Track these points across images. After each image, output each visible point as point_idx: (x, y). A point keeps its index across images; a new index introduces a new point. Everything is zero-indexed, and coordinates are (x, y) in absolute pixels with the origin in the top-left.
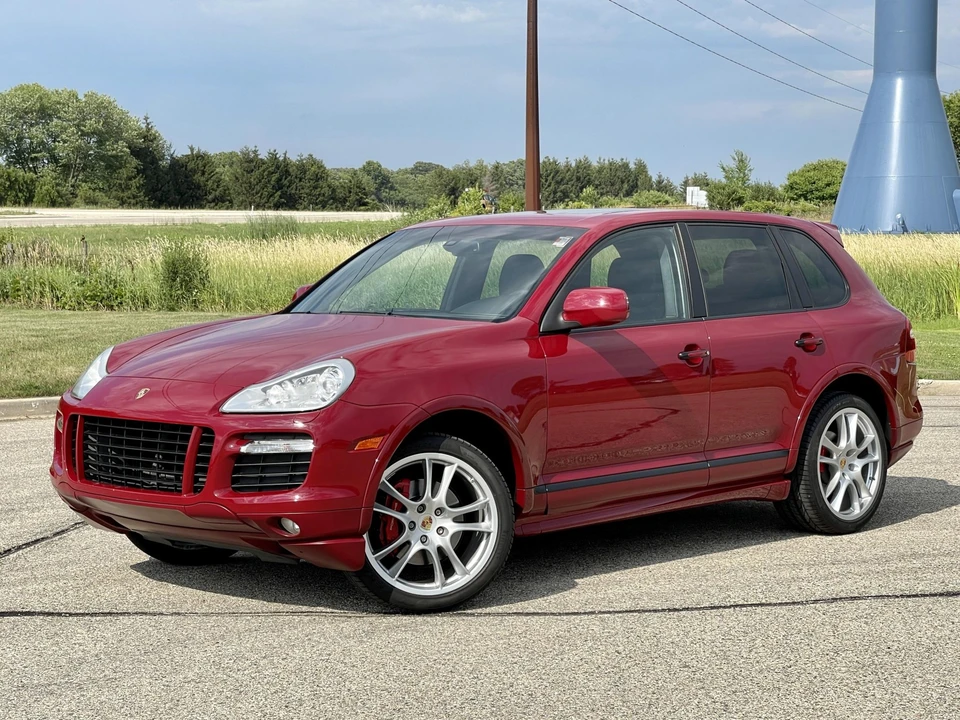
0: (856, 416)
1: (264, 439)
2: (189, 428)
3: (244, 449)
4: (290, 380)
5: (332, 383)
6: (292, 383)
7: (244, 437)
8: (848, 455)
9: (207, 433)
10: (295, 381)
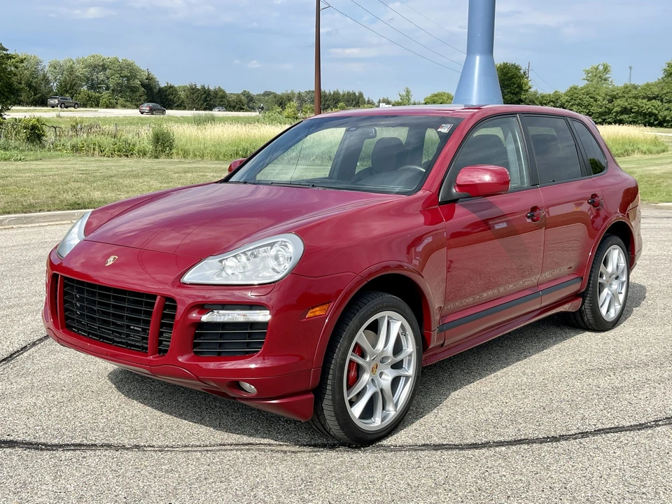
0: (617, 251)
1: (223, 309)
2: (154, 297)
3: (205, 318)
4: (244, 253)
5: (283, 256)
6: (246, 255)
7: (204, 307)
8: (610, 277)
9: (170, 303)
10: (249, 253)
